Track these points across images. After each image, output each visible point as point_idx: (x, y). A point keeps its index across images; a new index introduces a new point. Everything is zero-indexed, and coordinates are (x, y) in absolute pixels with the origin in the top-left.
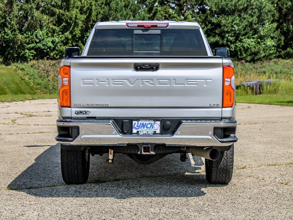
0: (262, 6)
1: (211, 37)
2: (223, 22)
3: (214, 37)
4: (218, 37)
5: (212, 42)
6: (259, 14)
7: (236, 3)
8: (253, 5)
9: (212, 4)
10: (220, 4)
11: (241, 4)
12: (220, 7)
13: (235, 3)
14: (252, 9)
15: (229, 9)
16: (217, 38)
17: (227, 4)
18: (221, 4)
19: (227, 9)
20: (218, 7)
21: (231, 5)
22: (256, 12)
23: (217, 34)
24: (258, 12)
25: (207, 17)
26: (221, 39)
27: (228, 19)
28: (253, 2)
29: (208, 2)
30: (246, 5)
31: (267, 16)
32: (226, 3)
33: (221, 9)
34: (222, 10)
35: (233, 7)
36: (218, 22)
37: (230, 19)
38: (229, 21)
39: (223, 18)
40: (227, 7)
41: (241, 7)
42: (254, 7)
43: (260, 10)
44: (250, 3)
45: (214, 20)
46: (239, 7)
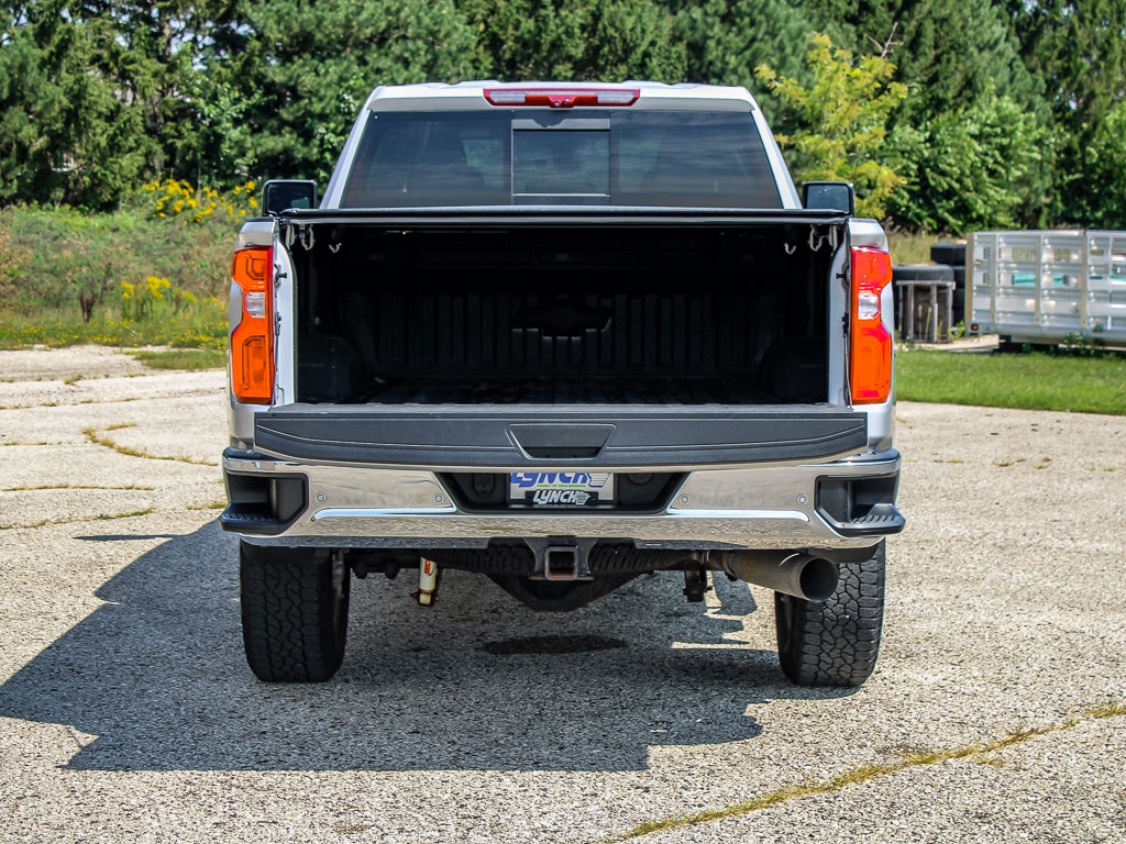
0: (439, 31)
1: (266, 133)
2: (308, 80)
3: (276, 132)
4: (291, 133)
5: (268, 150)
6: (429, 57)
7: (351, 17)
8: (406, 26)
9: (268, 18)
10: (296, 19)
11: (367, 20)
12: (296, 29)
13: (346, 17)
14: (404, 37)
15: (327, 36)
16: (288, 139)
17: (320, 21)
18: (300, 20)
19: (319, 36)
20: (288, 28)
21: (334, 24)
22: (418, 49)
23: (284, 123)
24: (427, 52)
25: (248, 63)
26: (301, 140)
27: (327, 72)
28: (408, 16)
29: (254, 11)
30: (383, 25)
31: (454, 65)
32: (317, 17)
33: (296, 36)
34: (301, 39)
35: (340, 31)
36: (290, 78)
37: (333, 69)
38: (329, 78)
39: (307, 68)
40: (320, 31)
41: (369, 31)
42: (410, 32)
43: (433, 44)
44: (398, 19)
45: (274, 71)
46: (359, 30)
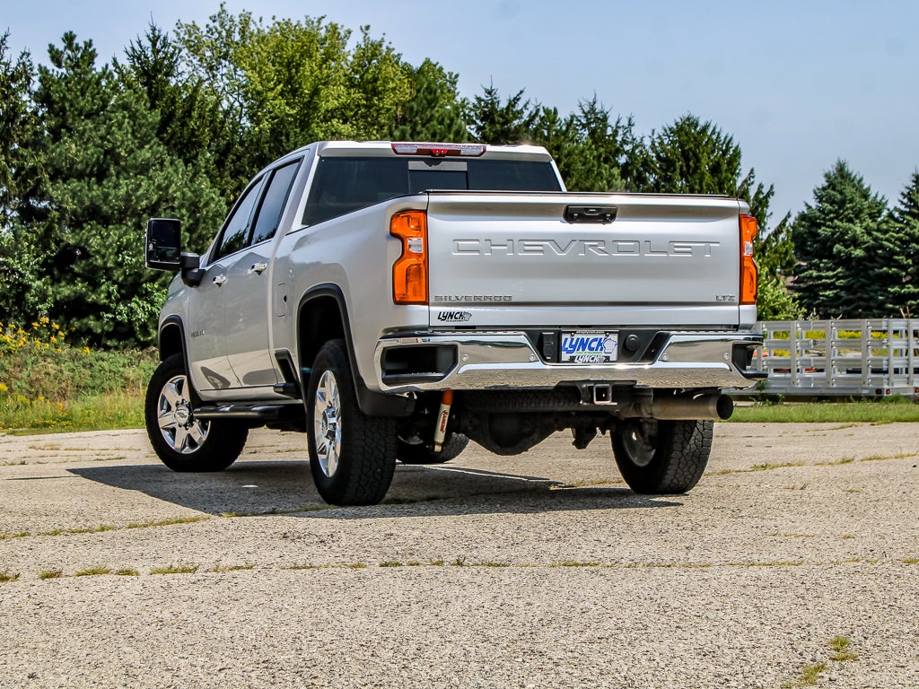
0: (200, 201)
1: (63, 283)
2: (95, 242)
3: (71, 282)
4: (82, 282)
5: (65, 296)
6: (191, 221)
7: (131, 192)
8: (174, 199)
9: (64, 195)
10: (87, 196)
11: (143, 194)
12: (87, 203)
13: (127, 192)
14: (173, 209)
15: (111, 208)
16: (80, 287)
17: (106, 195)
18: (90, 196)
19: (105, 208)
20: (81, 202)
21: (117, 197)
22: (183, 216)
23: (76, 275)
24: (189, 217)
25: (50, 229)
26: (91, 288)
27: (109, 235)
28: (175, 192)
29: (53, 190)
30: (155, 198)
31: (213, 228)
32: (104, 193)
33: (87, 208)
34: (91, 211)
35: (122, 204)
36: (81, 241)
37: (114, 234)
38: (110, 240)
39: (94, 232)
40: (106, 204)
41: (144, 203)
42: (176, 203)
43: (194, 212)
44: (167, 194)
45: (69, 237)
46: (137, 203)
